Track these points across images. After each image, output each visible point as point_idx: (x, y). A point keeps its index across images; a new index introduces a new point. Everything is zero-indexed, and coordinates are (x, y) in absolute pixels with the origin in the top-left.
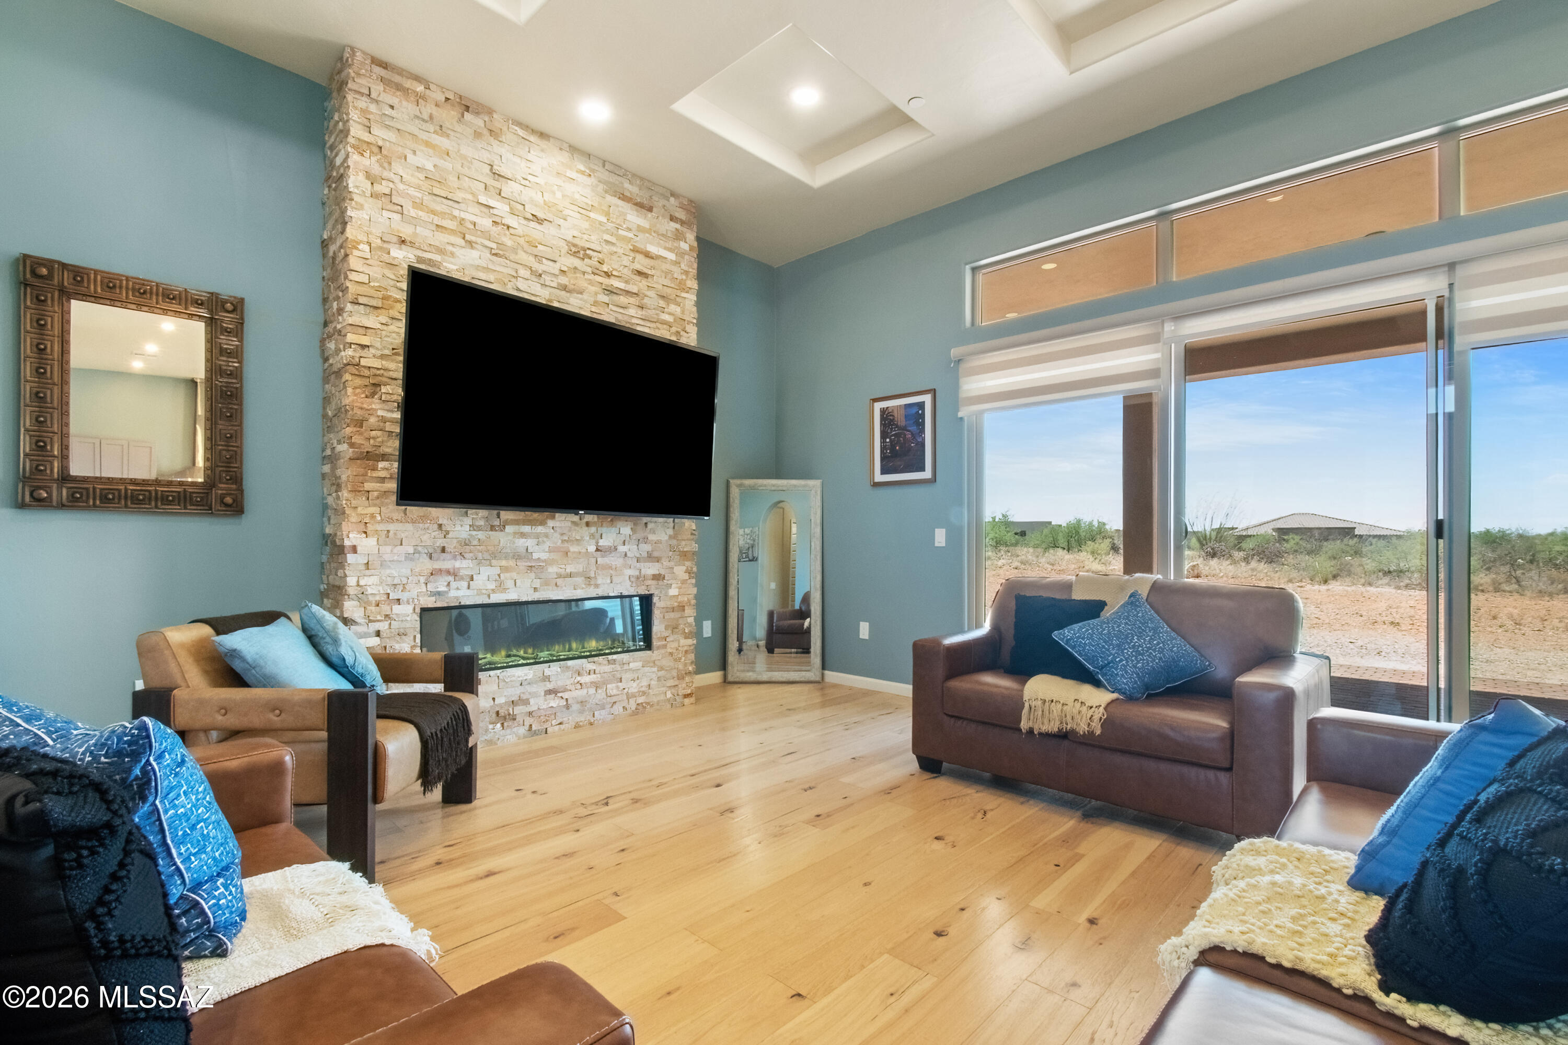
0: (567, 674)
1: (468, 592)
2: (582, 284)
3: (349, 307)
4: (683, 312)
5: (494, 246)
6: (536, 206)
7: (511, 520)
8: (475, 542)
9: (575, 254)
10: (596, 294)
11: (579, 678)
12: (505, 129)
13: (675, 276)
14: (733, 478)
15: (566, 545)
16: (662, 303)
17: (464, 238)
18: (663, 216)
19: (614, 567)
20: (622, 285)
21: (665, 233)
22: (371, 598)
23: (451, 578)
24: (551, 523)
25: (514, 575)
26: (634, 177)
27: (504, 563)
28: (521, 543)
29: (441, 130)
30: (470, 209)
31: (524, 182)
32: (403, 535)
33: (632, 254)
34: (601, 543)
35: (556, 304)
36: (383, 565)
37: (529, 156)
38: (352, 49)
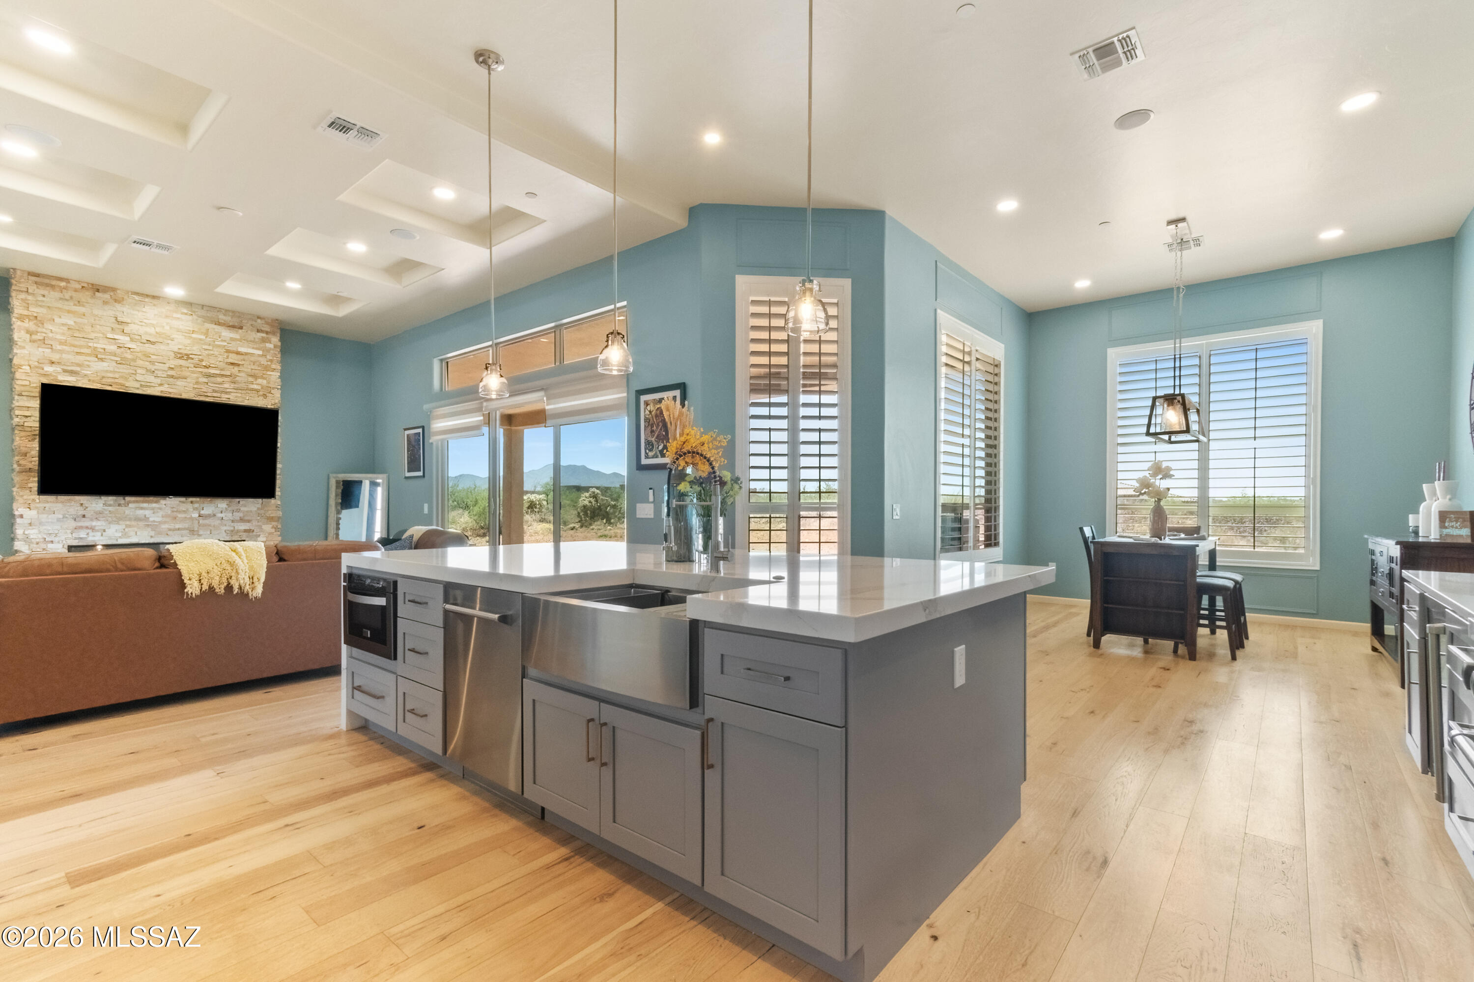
1: (102, 538)
2: (186, 373)
3: (16, 397)
4: (269, 383)
5: (118, 359)
6: (150, 335)
7: (133, 501)
8: (107, 513)
9: (180, 358)
10: (198, 378)
12: (126, 297)
13: (262, 363)
15: (175, 513)
16: (251, 379)
17: (97, 357)
18: (252, 331)
19: (212, 525)
20: (218, 372)
21: (253, 339)
22: (33, 540)
23: (90, 531)
24: (163, 502)
25: (135, 530)
26: (227, 312)
27: (128, 523)
28: (140, 513)
29: (79, 303)
30: (101, 342)
31: (139, 323)
33: (226, 354)
34: (202, 512)
35: (166, 386)
36: (41, 523)
37: (144, 310)
38: (14, 269)
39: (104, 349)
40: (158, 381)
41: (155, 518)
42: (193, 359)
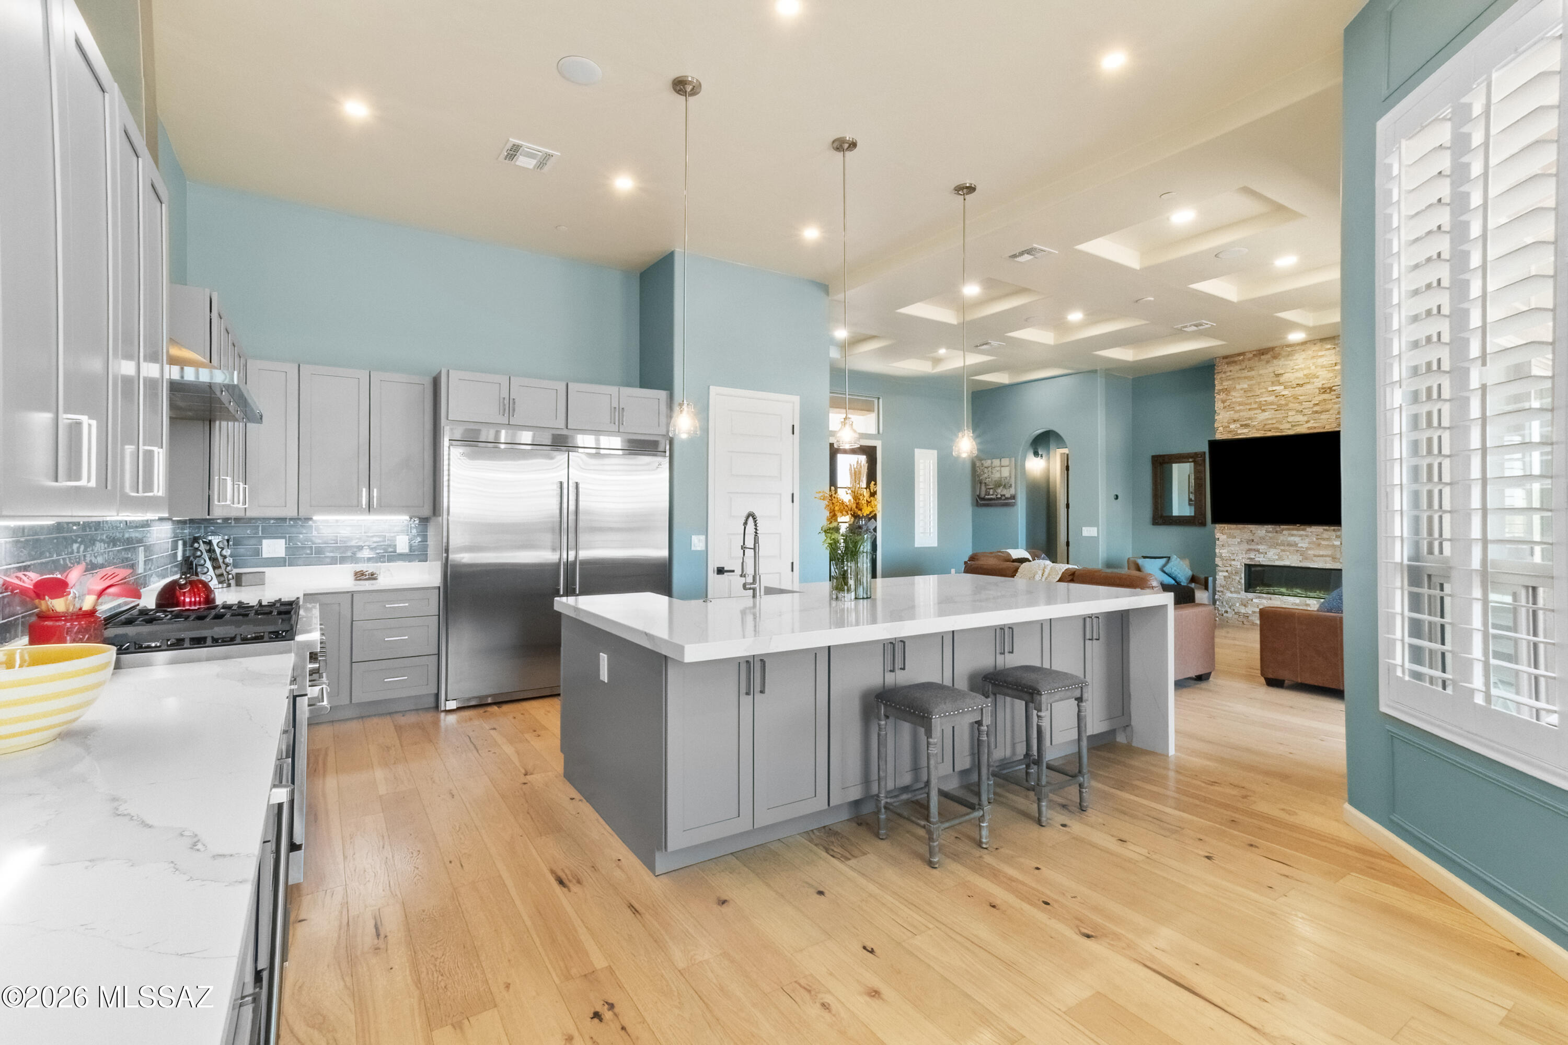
1: (1264, 559)
5: (1275, 407)
6: (1299, 379)
7: (1286, 529)
8: (1267, 538)
9: (1324, 393)
12: (1281, 353)
15: (1320, 540)
17: (1261, 409)
22: (1224, 558)
23: (1256, 553)
25: (1288, 554)
27: (1282, 548)
28: (1292, 538)
29: (1251, 369)
30: (1266, 395)
31: (1292, 371)
32: (1236, 534)
35: (1312, 422)
36: (1229, 546)
37: (1295, 358)
38: (1216, 358)
39: (1267, 401)
40: (1305, 418)
41: (1303, 544)
42: (1335, 391)
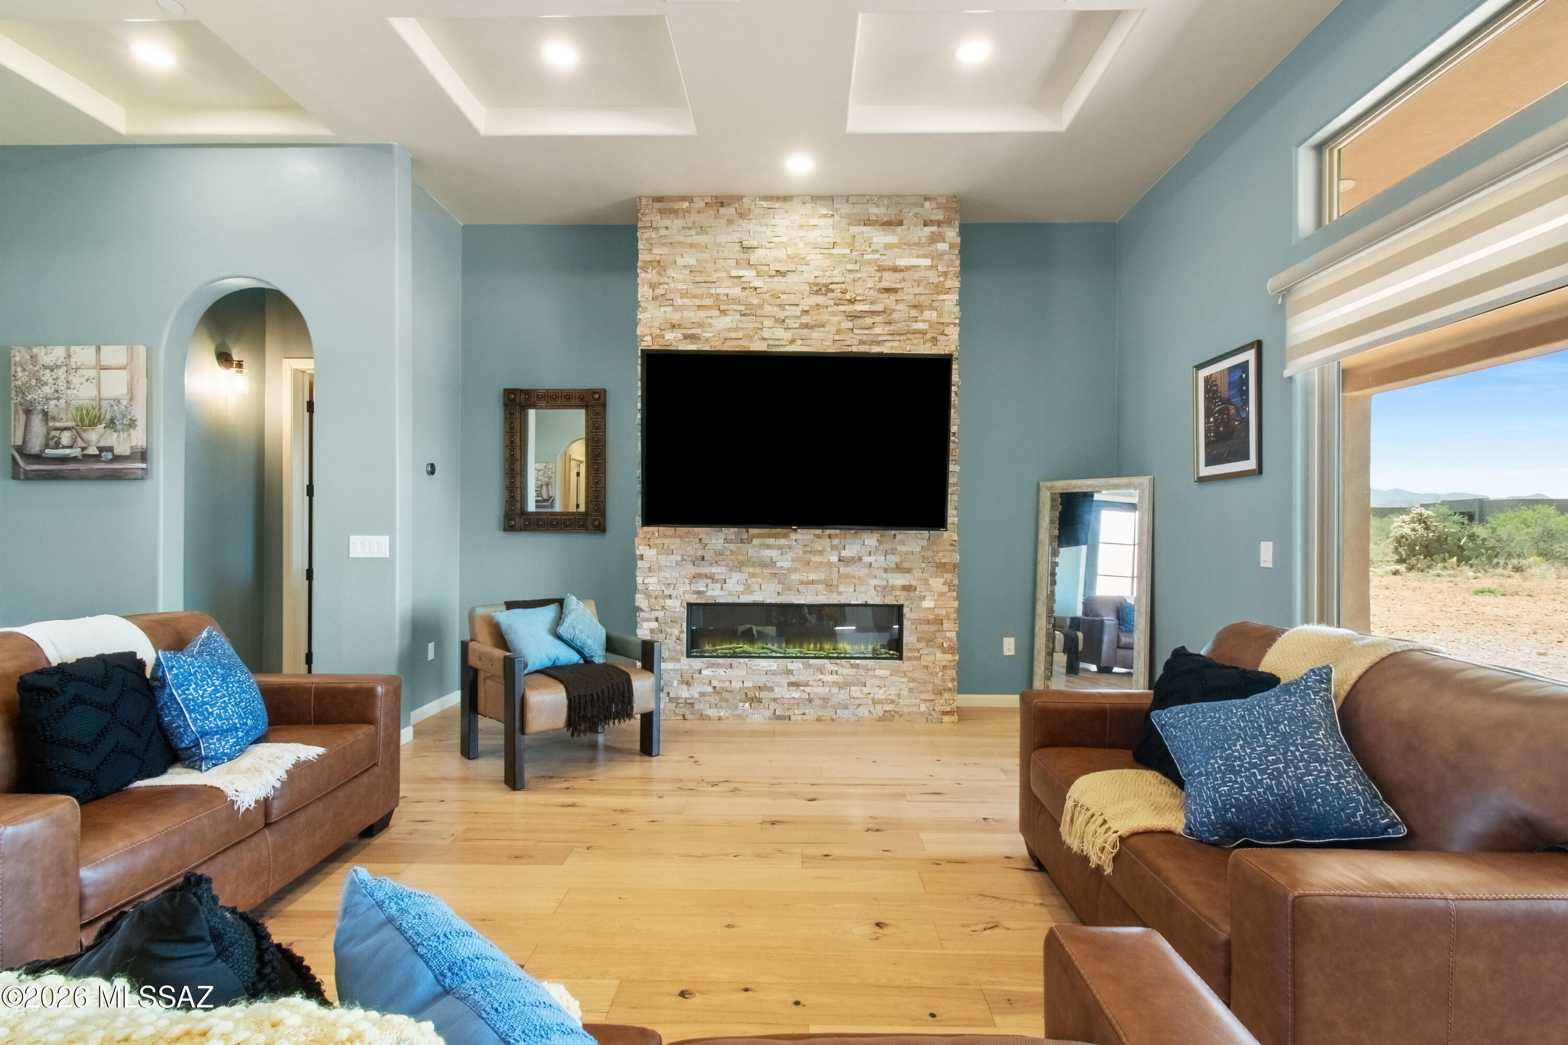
0: (808, 671)
1: (722, 593)
2: (825, 317)
5: (742, 308)
6: (780, 262)
7: (758, 534)
8: (727, 553)
9: (817, 292)
10: (839, 323)
11: (821, 677)
12: (751, 207)
13: (931, 280)
14: (1042, 480)
15: (808, 555)
16: (914, 313)
17: (719, 309)
18: (916, 225)
19: (857, 576)
20: (866, 308)
21: (917, 241)
22: (651, 593)
23: (709, 581)
24: (793, 536)
25: (759, 580)
26: (881, 199)
27: (751, 570)
28: (766, 553)
29: (702, 229)
30: (724, 285)
31: (768, 245)
32: (674, 546)
33: (878, 274)
34: (844, 553)
35: (799, 342)
36: (660, 569)
37: (774, 222)
38: (640, 198)
39: (727, 295)
40: (788, 335)
42: (833, 291)
